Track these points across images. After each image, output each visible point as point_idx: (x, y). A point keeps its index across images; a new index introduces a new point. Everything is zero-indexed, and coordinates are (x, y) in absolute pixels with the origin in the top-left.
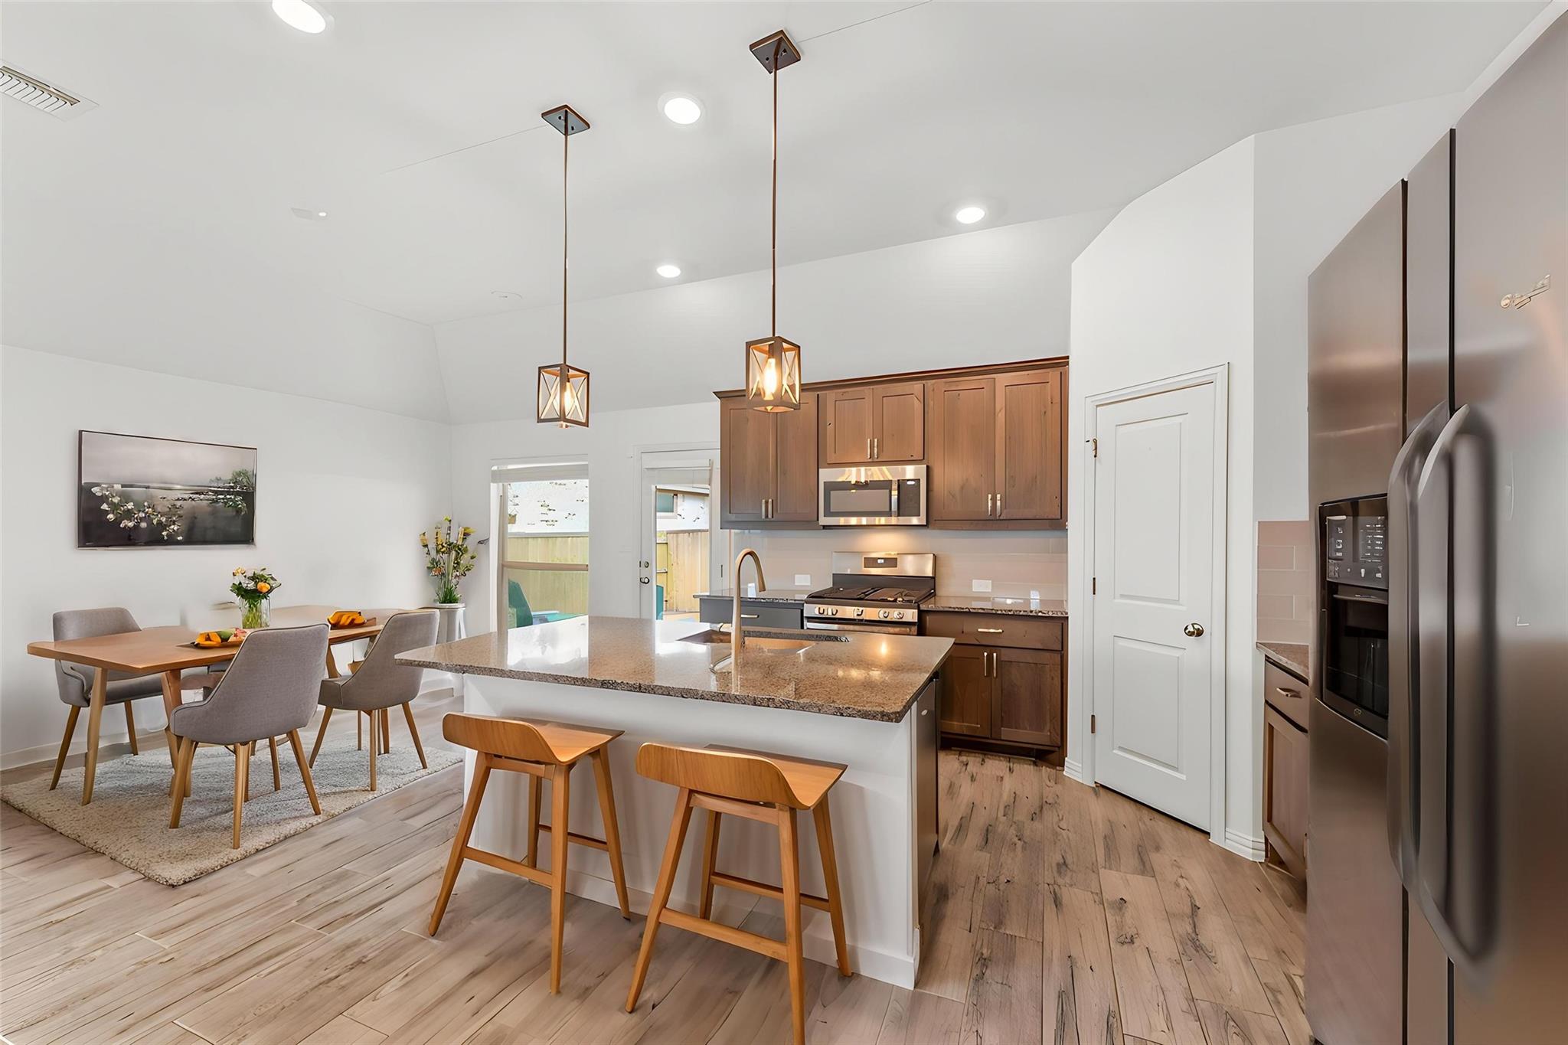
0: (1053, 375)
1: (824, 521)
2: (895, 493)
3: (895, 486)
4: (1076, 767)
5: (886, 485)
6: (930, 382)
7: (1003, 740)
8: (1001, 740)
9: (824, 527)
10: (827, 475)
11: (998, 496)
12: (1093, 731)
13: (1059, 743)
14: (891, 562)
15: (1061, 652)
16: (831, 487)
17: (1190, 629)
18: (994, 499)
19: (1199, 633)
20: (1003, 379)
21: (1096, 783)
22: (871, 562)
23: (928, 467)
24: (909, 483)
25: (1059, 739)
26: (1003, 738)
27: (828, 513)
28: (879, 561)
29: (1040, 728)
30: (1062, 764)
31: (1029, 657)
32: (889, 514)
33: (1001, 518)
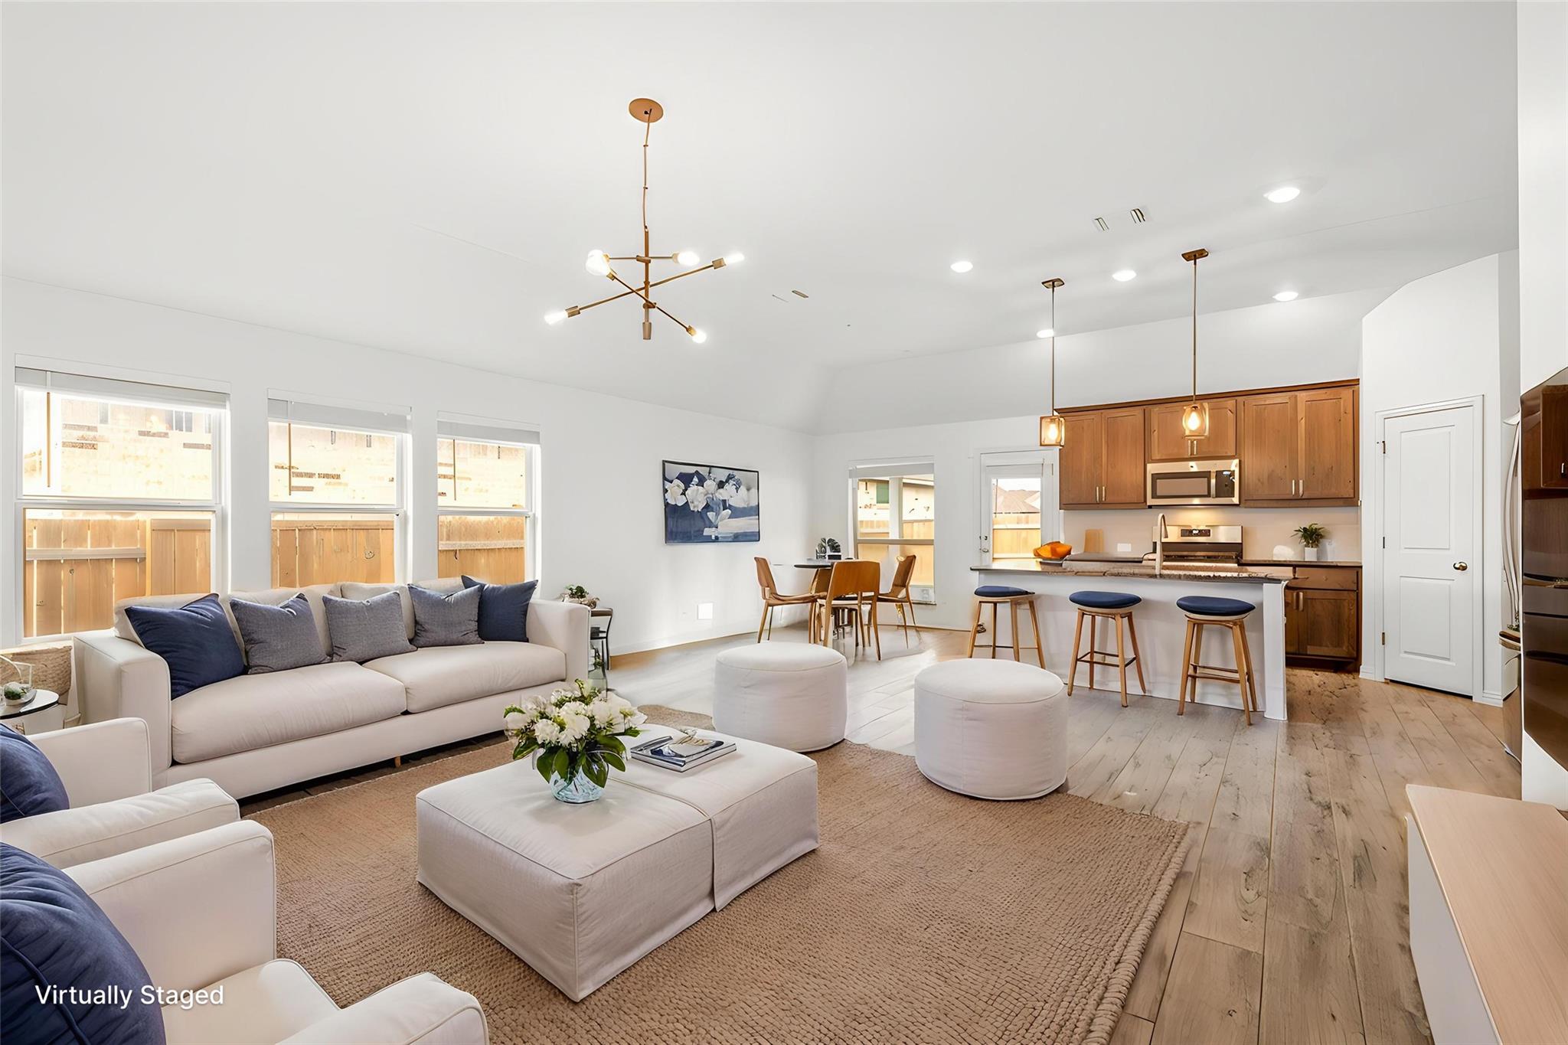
0: (1346, 393)
1: (1150, 501)
2: (1213, 481)
3: (1213, 475)
4: (1370, 670)
5: (1206, 475)
6: (1239, 398)
7: (1309, 655)
8: (1307, 655)
9: (1150, 507)
10: (1152, 468)
11: (1301, 482)
12: (1383, 644)
13: (1355, 655)
14: (1206, 533)
15: (1357, 592)
16: (1156, 477)
17: (1457, 566)
18: (1297, 484)
19: (1464, 568)
20: (1302, 396)
21: (1386, 679)
22: (1188, 532)
23: (1240, 461)
24: (1224, 473)
25: (1355, 653)
26: (1308, 653)
27: (1154, 496)
28: (1194, 532)
29: (1339, 645)
30: (1357, 671)
31: (1330, 595)
32: (1209, 495)
33: (1303, 497)
